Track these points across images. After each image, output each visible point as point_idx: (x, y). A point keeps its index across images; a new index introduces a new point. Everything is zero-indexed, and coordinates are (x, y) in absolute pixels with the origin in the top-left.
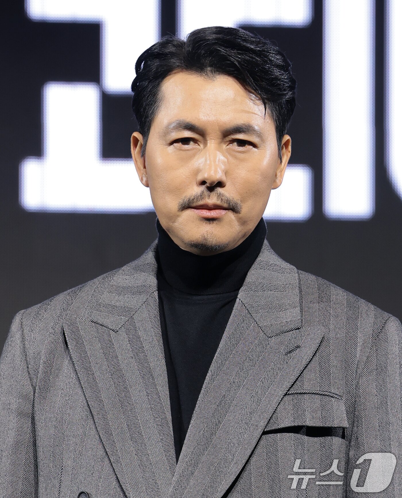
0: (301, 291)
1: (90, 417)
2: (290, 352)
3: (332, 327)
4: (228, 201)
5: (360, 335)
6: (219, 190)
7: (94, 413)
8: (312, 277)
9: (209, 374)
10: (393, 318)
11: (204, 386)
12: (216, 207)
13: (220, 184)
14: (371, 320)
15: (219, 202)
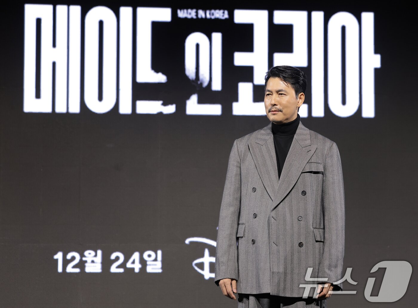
0: (310, 136)
1: (256, 168)
2: (308, 152)
3: (319, 145)
4: (278, 109)
5: (326, 147)
6: (276, 106)
7: (257, 167)
8: (313, 132)
9: (287, 157)
10: (334, 143)
11: (286, 160)
12: (275, 111)
13: (275, 105)
14: (329, 143)
15: (275, 110)
